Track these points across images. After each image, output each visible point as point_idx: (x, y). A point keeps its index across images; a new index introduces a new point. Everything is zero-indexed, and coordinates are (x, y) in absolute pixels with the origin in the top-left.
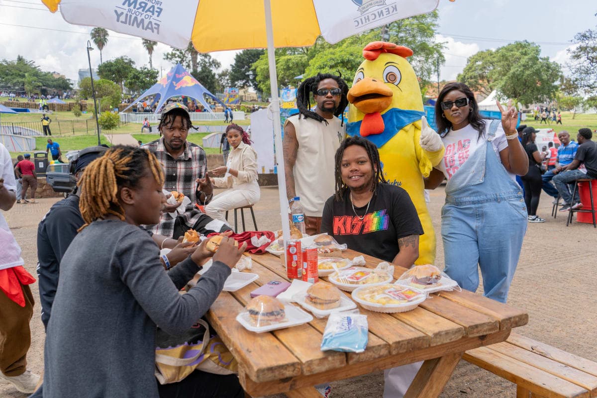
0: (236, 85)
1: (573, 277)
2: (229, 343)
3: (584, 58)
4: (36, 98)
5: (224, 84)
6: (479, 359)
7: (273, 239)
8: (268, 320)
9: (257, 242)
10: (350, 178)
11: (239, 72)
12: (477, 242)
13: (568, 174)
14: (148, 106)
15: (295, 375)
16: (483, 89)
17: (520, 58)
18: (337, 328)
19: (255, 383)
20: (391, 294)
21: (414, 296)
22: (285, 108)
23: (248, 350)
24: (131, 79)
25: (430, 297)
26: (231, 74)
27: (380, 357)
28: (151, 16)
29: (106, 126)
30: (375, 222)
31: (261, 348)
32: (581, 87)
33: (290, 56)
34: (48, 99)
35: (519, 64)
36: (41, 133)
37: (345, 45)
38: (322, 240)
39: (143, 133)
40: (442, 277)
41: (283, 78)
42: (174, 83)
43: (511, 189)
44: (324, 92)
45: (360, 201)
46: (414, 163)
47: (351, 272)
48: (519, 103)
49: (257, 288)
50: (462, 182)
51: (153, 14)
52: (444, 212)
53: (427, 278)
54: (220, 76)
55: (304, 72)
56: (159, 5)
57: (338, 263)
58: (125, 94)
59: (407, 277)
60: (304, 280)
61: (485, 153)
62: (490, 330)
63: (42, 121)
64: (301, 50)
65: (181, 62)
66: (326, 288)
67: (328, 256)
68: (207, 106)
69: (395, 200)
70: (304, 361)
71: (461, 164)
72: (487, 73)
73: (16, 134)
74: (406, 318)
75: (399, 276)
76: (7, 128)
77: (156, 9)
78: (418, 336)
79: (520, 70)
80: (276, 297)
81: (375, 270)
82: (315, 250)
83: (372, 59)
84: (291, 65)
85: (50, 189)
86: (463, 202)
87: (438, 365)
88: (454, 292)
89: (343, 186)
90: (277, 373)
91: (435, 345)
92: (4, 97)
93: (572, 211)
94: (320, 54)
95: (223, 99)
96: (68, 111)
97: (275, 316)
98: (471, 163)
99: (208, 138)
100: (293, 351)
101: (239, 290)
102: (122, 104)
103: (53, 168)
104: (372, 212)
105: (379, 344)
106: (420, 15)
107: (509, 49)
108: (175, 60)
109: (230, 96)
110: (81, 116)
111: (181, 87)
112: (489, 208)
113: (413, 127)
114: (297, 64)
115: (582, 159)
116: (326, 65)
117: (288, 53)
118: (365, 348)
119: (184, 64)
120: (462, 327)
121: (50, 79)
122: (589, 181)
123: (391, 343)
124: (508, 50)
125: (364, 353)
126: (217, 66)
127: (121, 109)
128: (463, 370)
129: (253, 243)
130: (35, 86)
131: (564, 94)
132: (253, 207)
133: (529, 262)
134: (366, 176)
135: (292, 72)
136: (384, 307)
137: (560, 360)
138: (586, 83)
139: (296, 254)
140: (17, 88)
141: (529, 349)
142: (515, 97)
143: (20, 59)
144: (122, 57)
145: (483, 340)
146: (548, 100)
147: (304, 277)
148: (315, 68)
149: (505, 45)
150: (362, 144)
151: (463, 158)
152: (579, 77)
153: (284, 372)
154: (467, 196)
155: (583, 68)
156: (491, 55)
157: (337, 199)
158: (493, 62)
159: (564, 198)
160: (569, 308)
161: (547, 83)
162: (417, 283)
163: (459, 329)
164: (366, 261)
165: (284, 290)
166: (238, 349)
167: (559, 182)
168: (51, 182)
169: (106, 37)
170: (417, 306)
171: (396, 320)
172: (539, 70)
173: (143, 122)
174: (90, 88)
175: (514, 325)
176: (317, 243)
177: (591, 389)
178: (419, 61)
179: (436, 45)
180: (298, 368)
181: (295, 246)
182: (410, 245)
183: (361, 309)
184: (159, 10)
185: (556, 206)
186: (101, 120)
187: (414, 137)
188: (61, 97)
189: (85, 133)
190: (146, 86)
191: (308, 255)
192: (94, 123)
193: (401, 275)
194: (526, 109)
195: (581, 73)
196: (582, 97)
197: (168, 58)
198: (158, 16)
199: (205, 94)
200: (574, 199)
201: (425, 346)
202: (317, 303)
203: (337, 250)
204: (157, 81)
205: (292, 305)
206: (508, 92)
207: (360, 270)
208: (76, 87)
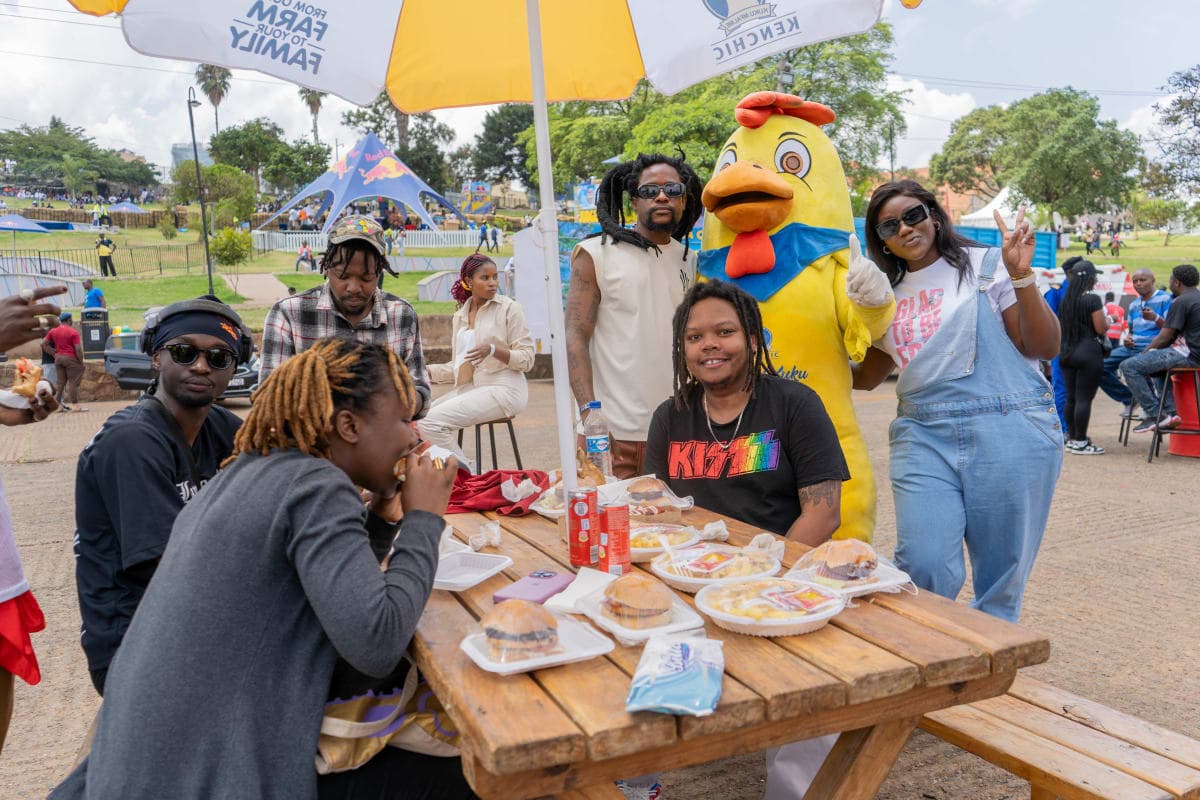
0: (485, 175)
1: (1158, 566)
2: (444, 694)
3: (1187, 122)
4: (87, 202)
5: (462, 174)
6: (955, 731)
7: (546, 486)
8: (523, 649)
9: (512, 491)
10: (703, 363)
11: (491, 150)
12: (962, 492)
13: (1150, 356)
14: (310, 217)
15: (572, 760)
16: (983, 185)
17: (1058, 123)
18: (660, 667)
19: (493, 776)
20: (773, 599)
21: (820, 602)
22: (584, 222)
23: (480, 709)
24: (276, 163)
25: (855, 606)
26: (477, 155)
27: (746, 725)
28: (304, 39)
29: (226, 258)
30: (753, 454)
31: (508, 706)
32: (1181, 181)
33: (595, 119)
34: (110, 203)
35: (1056, 135)
36: (95, 272)
37: (705, 96)
38: (643, 489)
39: (298, 272)
40: (880, 564)
41: (579, 161)
42: (363, 171)
43: (1030, 387)
44: (651, 190)
45: (724, 412)
46: (833, 334)
47: (697, 554)
48: (1056, 214)
49: (507, 583)
50: (930, 374)
51: (309, 35)
52: (895, 433)
53: (848, 565)
54: (454, 157)
55: (622, 151)
56: (321, 16)
57: (671, 536)
58: (264, 194)
59: (808, 564)
60: (601, 570)
61: (976, 314)
62: (971, 672)
63: (98, 247)
64: (616, 106)
65: (376, 130)
66: (643, 584)
67: (654, 521)
68: (427, 218)
69: (793, 411)
70: (591, 732)
71: (925, 338)
72: (991, 152)
73: (46, 273)
74: (804, 647)
75: (794, 562)
76: (29, 261)
77: (314, 25)
78: (825, 683)
79: (1057, 146)
80: (542, 603)
81: (746, 549)
82: (625, 509)
83: (753, 125)
84: (596, 137)
85: (112, 383)
86: (932, 413)
87: (867, 742)
88: (902, 595)
89: (689, 381)
90: (535, 756)
91: (857, 701)
92: (24, 199)
93: (1159, 433)
94: (654, 115)
95: (459, 205)
96: (150, 227)
97: (538, 640)
98: (947, 336)
99: (429, 283)
100: (571, 713)
101: (471, 589)
102: (258, 215)
103: (118, 342)
104: (747, 434)
105: (744, 698)
106: (856, 36)
107: (1036, 105)
108: (363, 126)
109: (474, 199)
110: (175, 239)
111: (376, 179)
112: (983, 425)
113: (833, 262)
114: (609, 135)
115: (1179, 327)
116: (666, 137)
117: (590, 112)
118: (715, 706)
119: (383, 133)
120: (914, 666)
121: (116, 163)
122: (1194, 372)
123: (768, 697)
124: (1034, 106)
125: (712, 716)
126: (447, 137)
127: (255, 223)
128: (929, 752)
129: (504, 494)
130: (84, 178)
131: (1147, 194)
132: (514, 422)
133: (1071, 533)
134: (734, 360)
135: (599, 150)
136: (758, 623)
137: (1119, 734)
138: (1191, 173)
139: (587, 516)
140: (49, 181)
141: (1057, 711)
142: (1048, 201)
143: (56, 124)
144: (258, 121)
145: (959, 691)
146: (1115, 207)
147: (603, 564)
148: (643, 142)
149: (1029, 96)
150: (726, 296)
151: (930, 326)
152: (1177, 162)
153: (551, 753)
154: (941, 401)
155: (1185, 143)
156: (1000, 115)
157: (678, 406)
158: (1003, 131)
159: (1143, 406)
160: (1149, 628)
161: (1113, 173)
162: (828, 576)
163: (907, 669)
164: (730, 531)
165: (561, 590)
166: (462, 708)
167: (1133, 372)
168: (115, 368)
169: (226, 80)
170: (826, 623)
171: (781, 650)
172: (1096, 145)
173: (299, 249)
174: (194, 181)
175: (1019, 663)
176: (635, 495)
177: (1180, 793)
178: (855, 129)
179: (887, 96)
180: (579, 747)
181: (586, 501)
182: (823, 500)
183: (712, 628)
184: (320, 27)
185: (1126, 421)
186: (216, 246)
187: (834, 281)
188: (135, 200)
189: (181, 272)
190: (305, 179)
191: (610, 519)
192: (202, 252)
193: (798, 559)
194: (1070, 226)
195: (1181, 153)
196: (1184, 200)
197: (349, 121)
198: (319, 39)
199: (424, 194)
200: (1164, 408)
201: (839, 704)
202: (623, 615)
203: (672, 509)
204: (326, 168)
205: (573, 618)
206: (1033, 191)
207: (715, 550)
208: (166, 180)
